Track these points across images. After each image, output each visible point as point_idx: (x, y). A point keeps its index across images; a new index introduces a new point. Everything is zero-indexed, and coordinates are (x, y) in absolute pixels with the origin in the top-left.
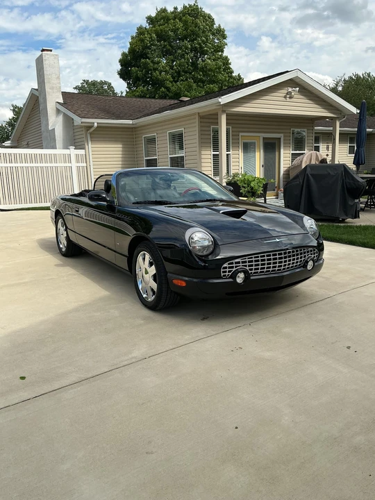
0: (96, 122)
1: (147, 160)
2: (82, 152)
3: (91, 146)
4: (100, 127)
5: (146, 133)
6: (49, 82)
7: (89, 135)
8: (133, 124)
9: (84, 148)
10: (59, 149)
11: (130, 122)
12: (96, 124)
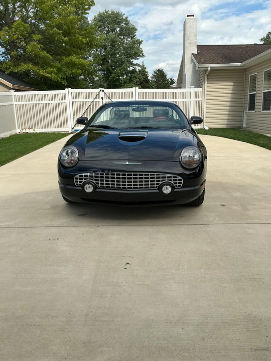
0: (209, 66)
1: (250, 95)
2: (200, 90)
3: (206, 85)
4: (213, 70)
5: (251, 73)
6: (188, 40)
7: (206, 77)
8: (241, 66)
9: (202, 87)
10: (188, 88)
11: (239, 64)
12: (209, 68)
